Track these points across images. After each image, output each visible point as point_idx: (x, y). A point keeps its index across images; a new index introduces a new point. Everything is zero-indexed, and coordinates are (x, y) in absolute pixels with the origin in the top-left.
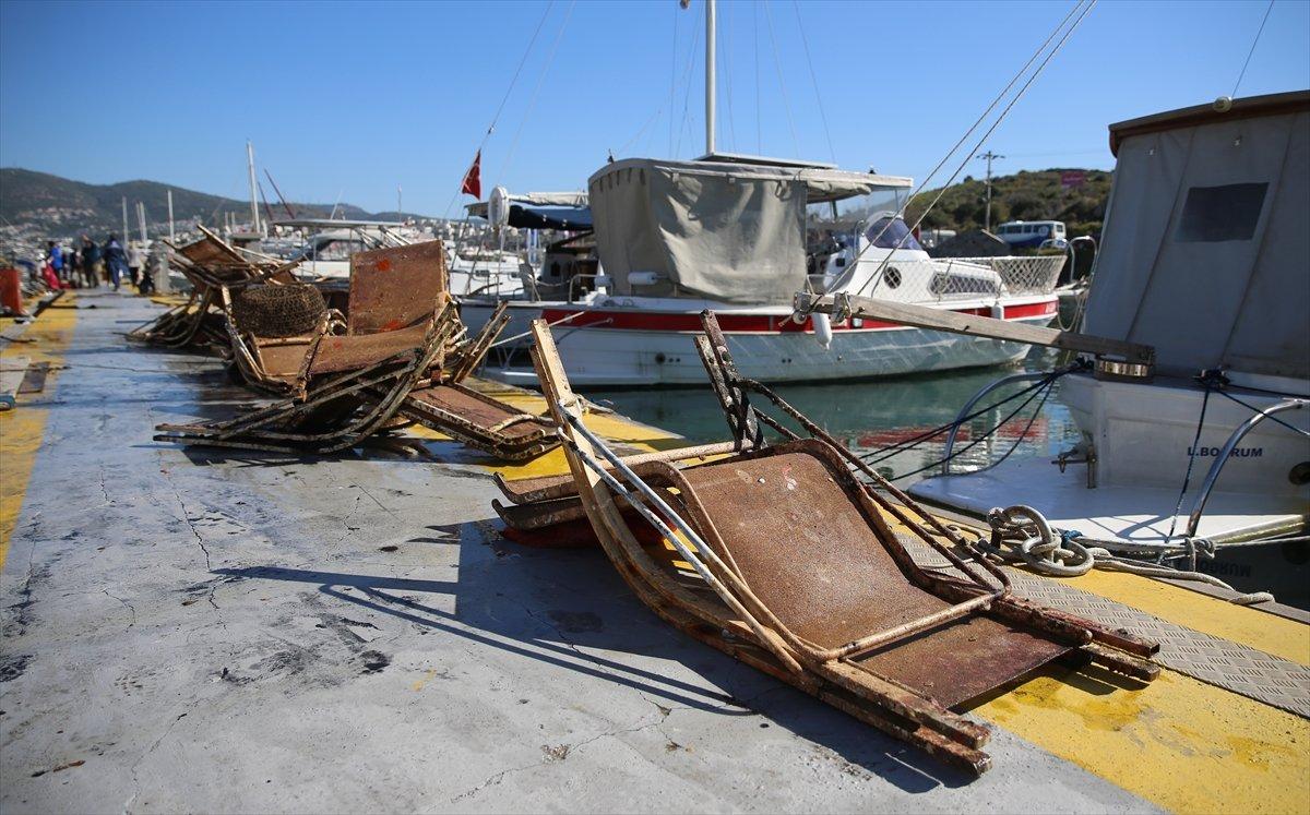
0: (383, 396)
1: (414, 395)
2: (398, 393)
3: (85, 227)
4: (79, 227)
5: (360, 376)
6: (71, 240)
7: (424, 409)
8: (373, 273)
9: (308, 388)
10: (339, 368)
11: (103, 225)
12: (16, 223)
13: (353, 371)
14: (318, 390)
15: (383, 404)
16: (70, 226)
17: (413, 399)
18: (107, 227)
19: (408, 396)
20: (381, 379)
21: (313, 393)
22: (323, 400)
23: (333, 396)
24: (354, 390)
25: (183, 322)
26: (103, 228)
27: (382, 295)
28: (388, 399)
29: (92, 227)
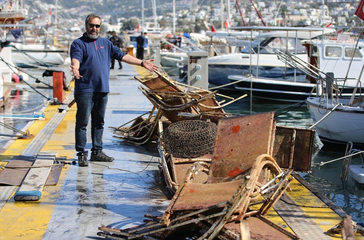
0: (210, 226)
1: (226, 227)
2: (217, 225)
3: (119, 7)
4: (115, 7)
5: (201, 213)
6: (109, 16)
7: (231, 236)
8: (229, 134)
9: (171, 218)
10: (188, 207)
11: (130, 5)
12: (76, 6)
13: (197, 210)
14: (176, 219)
15: (209, 231)
16: (109, 7)
17: (226, 229)
18: (133, 7)
19: (224, 227)
20: (211, 216)
21: (173, 220)
22: (178, 225)
23: (184, 224)
24: (196, 221)
25: (144, 128)
26: (130, 7)
27: (232, 150)
28: (212, 228)
29: (123, 6)
